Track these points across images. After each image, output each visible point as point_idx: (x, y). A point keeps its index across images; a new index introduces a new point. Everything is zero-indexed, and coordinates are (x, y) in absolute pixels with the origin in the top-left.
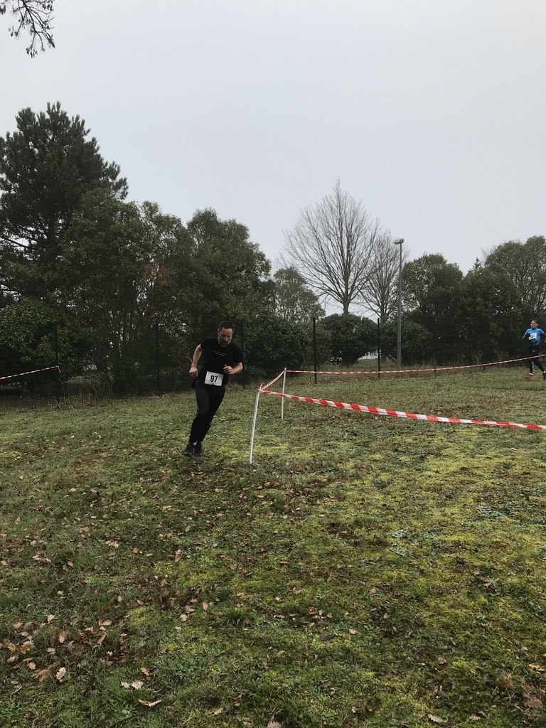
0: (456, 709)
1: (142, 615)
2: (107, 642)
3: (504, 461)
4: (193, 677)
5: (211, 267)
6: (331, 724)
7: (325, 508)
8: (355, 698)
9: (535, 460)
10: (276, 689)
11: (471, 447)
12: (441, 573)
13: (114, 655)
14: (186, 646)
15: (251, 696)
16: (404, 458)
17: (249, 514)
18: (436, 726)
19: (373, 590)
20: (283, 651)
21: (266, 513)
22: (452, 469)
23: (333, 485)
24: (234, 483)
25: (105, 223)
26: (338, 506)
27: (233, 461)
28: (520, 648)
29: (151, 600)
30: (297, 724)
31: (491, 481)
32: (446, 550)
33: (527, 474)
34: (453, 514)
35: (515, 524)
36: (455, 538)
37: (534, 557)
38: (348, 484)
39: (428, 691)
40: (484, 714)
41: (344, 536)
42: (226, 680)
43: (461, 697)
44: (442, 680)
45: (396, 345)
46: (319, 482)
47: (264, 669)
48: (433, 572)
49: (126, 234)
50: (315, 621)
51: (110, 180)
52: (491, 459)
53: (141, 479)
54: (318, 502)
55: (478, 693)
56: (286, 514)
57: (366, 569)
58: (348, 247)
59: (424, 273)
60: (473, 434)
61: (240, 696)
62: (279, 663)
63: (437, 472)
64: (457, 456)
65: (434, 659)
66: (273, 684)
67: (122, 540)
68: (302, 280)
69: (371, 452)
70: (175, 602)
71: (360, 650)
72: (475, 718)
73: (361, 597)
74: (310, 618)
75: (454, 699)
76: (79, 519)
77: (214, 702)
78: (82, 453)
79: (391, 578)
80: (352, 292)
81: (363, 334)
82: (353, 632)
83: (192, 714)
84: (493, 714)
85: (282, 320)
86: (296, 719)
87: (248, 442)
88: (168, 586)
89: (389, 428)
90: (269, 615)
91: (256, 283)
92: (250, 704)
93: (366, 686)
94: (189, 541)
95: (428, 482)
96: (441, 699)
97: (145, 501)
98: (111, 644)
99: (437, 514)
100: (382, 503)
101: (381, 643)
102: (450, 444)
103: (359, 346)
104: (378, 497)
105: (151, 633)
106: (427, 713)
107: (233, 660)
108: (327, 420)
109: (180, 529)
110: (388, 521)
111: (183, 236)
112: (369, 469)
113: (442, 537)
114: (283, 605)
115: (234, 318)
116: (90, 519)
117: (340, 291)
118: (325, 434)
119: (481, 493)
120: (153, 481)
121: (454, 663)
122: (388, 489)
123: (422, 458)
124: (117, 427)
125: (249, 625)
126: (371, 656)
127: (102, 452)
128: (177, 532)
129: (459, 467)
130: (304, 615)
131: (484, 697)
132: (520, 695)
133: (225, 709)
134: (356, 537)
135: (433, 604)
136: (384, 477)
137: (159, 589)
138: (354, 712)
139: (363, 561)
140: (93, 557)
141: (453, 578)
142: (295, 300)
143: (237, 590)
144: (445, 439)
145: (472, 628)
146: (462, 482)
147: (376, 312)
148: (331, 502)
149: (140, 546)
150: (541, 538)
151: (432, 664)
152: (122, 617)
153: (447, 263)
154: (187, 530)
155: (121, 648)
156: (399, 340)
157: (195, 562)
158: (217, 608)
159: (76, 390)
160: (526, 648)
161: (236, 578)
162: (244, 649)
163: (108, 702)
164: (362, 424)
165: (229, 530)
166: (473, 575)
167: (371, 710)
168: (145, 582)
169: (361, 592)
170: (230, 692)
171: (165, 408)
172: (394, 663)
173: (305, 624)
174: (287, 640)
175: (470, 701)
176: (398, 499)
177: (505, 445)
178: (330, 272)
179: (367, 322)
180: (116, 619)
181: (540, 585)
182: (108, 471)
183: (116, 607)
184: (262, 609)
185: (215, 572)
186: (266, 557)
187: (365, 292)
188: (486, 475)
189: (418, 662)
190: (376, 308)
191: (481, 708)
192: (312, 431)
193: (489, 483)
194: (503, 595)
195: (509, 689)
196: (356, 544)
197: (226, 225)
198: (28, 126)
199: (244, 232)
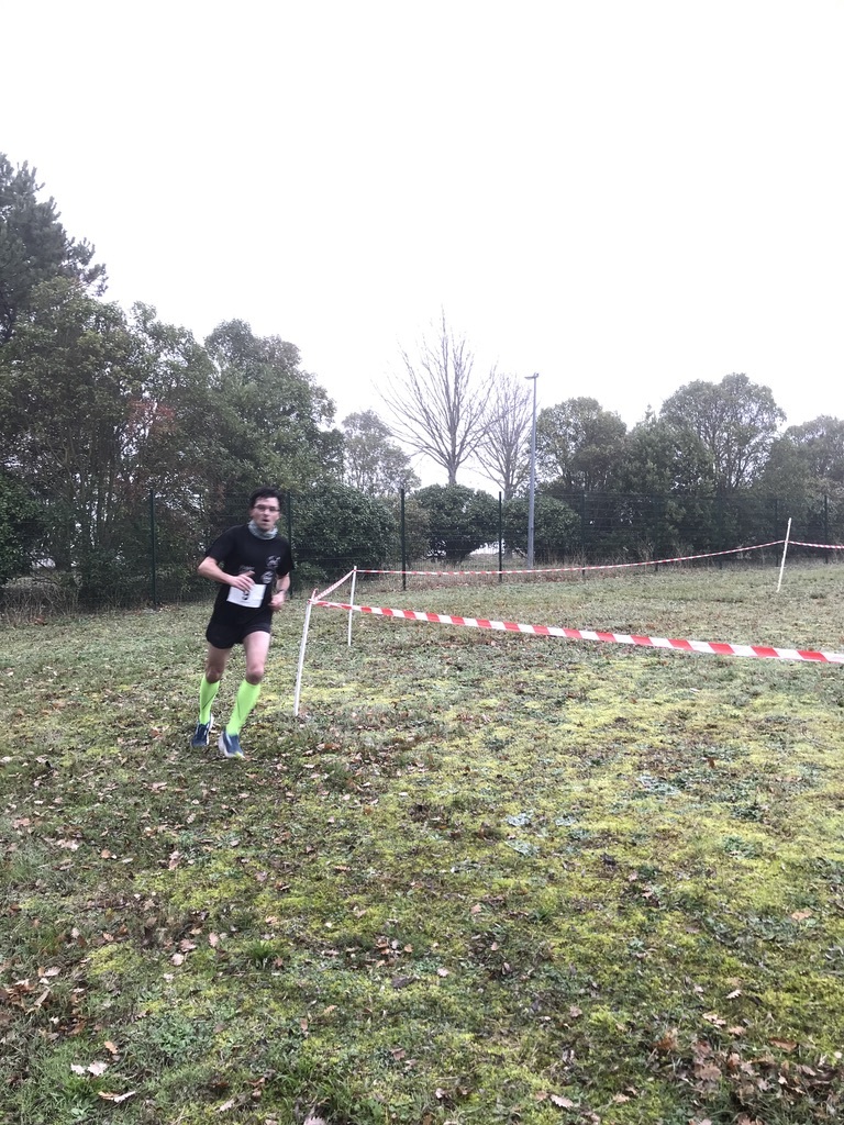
0: (593, 1086)
1: (111, 957)
2: (51, 1002)
3: (681, 708)
4: (189, 1054)
5: (240, 406)
6: (403, 1117)
7: (409, 782)
8: (442, 1075)
9: (725, 706)
10: (319, 1066)
11: (632, 686)
12: (580, 878)
13: (61, 1023)
14: (180, 1004)
15: (280, 1080)
16: (531, 704)
17: (289, 794)
18: (562, 1112)
19: (477, 908)
20: (333, 1007)
21: (316, 792)
22: (602, 720)
23: (422, 747)
24: (268, 745)
25: (70, 332)
26: (428, 779)
27: (268, 712)
28: (692, 987)
29: (127, 933)
30: (350, 1120)
31: (660, 738)
32: (589, 844)
33: (713, 727)
34: (601, 789)
35: (692, 802)
36: (603, 825)
37: (718, 851)
38: (445, 745)
39: (552, 1060)
40: (635, 1092)
41: (435, 825)
42: (242, 1056)
43: (602, 1067)
44: (574, 1042)
45: (526, 532)
46: (402, 742)
47: (303, 1035)
48: (568, 877)
49: (103, 351)
50: (386, 957)
51: (80, 266)
52: (660, 704)
53: (119, 740)
54: (399, 773)
55: (627, 1059)
56: (347, 792)
57: (467, 875)
58: (456, 382)
59: (569, 424)
60: (637, 667)
61: (262, 1080)
62: (326, 1025)
63: (581, 725)
64: (611, 700)
65: (564, 1010)
66: (315, 1058)
67: (83, 838)
68: (385, 431)
69: (483, 696)
70: (166, 935)
71: (452, 1000)
72: (621, 1098)
73: (457, 918)
74: (378, 953)
75: (590, 1070)
76: (14, 806)
77: (221, 1092)
78: (25, 699)
79: (504, 888)
80: (462, 450)
81: (477, 516)
82: (443, 972)
83: (185, 1112)
84: (649, 1092)
85: (352, 492)
86: (348, 1112)
87: (294, 682)
88: (155, 910)
89: (511, 659)
90: (314, 951)
91: (312, 434)
92: (277, 1091)
93: (459, 1055)
94: (193, 837)
95: (566, 740)
96: (571, 1071)
97: (123, 775)
98: (57, 1005)
99: (577, 789)
100: (496, 773)
101: (485, 988)
102: (601, 682)
103: (471, 533)
104: (489, 765)
105: (124, 985)
106: (550, 1093)
107: (254, 1024)
108: (418, 646)
109: (179, 819)
110: (504, 800)
111: (196, 358)
112: (479, 722)
113: (584, 824)
114: (336, 934)
115: (278, 487)
116: (33, 804)
117: (443, 449)
118: (414, 667)
119: (643, 757)
120: (138, 744)
121: (594, 1015)
122: (505, 751)
123: (559, 704)
124: (83, 659)
125: (282, 967)
126: (469, 1009)
127: (58, 698)
128: (173, 824)
129: (613, 717)
130: (368, 949)
131: (636, 1065)
132: (690, 1061)
133: (237, 1101)
134: (453, 826)
135: (565, 926)
136: (501, 733)
137: (140, 914)
138: (439, 1096)
139: (464, 863)
140: (34, 866)
141: (598, 886)
142: (375, 461)
143: (265, 913)
144: (593, 676)
145: (621, 961)
146: (617, 740)
147: (498, 482)
148: (419, 773)
149: (113, 848)
150: (729, 823)
151: (561, 1017)
152: (77, 962)
153: (604, 410)
154: (190, 820)
155: (74, 1012)
156: (531, 525)
157: (200, 871)
158: (232, 942)
159: (20, 599)
160: (700, 989)
161: (265, 895)
162: (273, 1005)
163: (50, 1097)
164: (472, 652)
165: (258, 819)
166: (627, 880)
167: (465, 1093)
168: (118, 905)
169: (458, 910)
170: (247, 1074)
171: (163, 628)
172: (504, 1018)
173: (370, 963)
174: (340, 989)
175: (614, 1073)
176: (520, 766)
177: (682, 684)
178: (428, 418)
179: (482, 497)
180: (67, 966)
181: (725, 893)
182: (66, 728)
183: (68, 946)
184: (303, 941)
185: (232, 886)
186: (313, 861)
187: (481, 451)
188: (652, 730)
189: (540, 1014)
190: (499, 476)
191: (630, 1083)
192: (395, 664)
193: (656, 741)
194: (671, 909)
195: (673, 1052)
196: (454, 837)
197: (265, 342)
199: (293, 354)
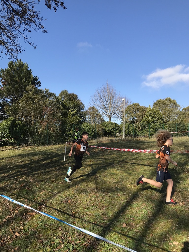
68: (97, 111)
91: (80, 112)
153: (140, 106)
156: (124, 130)
198: (11, 66)
199: (76, 97)
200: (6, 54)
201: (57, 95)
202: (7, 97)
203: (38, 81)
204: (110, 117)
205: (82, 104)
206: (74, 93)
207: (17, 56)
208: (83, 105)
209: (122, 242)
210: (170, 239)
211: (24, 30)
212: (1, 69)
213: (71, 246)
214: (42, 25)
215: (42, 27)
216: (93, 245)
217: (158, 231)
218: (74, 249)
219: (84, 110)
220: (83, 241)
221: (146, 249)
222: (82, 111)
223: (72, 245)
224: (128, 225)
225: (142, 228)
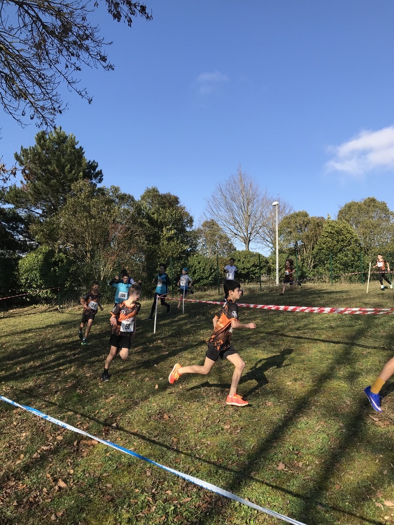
51: (92, 172)
68: (219, 229)
91: (184, 232)
153: (310, 216)
156: (277, 267)
197: (165, 196)
198: (42, 142)
199: (176, 200)
200: (32, 116)
201: (137, 198)
202: (35, 205)
203: (97, 171)
204: (247, 241)
205: (187, 215)
206: (172, 194)
207: (54, 120)
208: (191, 218)
209: (276, 501)
210: (378, 494)
211: (67, 66)
212: (22, 147)
213: (171, 509)
214: (102, 54)
215: (104, 59)
216: (216, 507)
217: (352, 478)
218: (177, 515)
219: (193, 228)
220: (196, 498)
221: (327, 515)
222: (188, 229)
223: (174, 506)
224: (289, 465)
225: (317, 473)
